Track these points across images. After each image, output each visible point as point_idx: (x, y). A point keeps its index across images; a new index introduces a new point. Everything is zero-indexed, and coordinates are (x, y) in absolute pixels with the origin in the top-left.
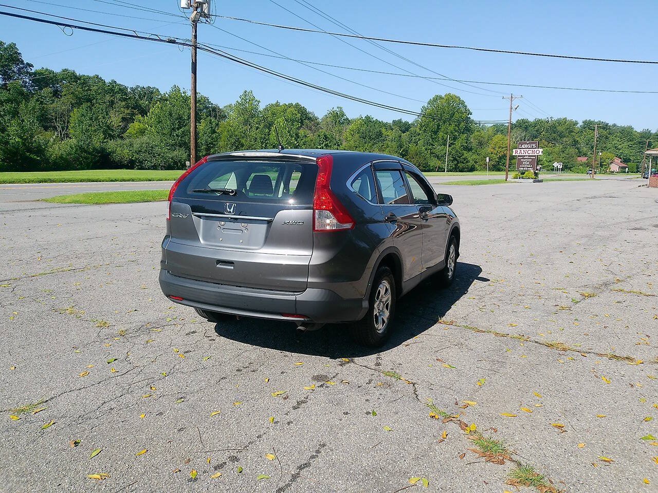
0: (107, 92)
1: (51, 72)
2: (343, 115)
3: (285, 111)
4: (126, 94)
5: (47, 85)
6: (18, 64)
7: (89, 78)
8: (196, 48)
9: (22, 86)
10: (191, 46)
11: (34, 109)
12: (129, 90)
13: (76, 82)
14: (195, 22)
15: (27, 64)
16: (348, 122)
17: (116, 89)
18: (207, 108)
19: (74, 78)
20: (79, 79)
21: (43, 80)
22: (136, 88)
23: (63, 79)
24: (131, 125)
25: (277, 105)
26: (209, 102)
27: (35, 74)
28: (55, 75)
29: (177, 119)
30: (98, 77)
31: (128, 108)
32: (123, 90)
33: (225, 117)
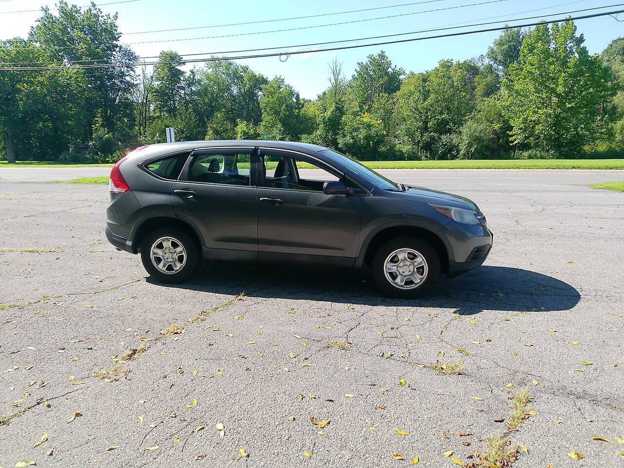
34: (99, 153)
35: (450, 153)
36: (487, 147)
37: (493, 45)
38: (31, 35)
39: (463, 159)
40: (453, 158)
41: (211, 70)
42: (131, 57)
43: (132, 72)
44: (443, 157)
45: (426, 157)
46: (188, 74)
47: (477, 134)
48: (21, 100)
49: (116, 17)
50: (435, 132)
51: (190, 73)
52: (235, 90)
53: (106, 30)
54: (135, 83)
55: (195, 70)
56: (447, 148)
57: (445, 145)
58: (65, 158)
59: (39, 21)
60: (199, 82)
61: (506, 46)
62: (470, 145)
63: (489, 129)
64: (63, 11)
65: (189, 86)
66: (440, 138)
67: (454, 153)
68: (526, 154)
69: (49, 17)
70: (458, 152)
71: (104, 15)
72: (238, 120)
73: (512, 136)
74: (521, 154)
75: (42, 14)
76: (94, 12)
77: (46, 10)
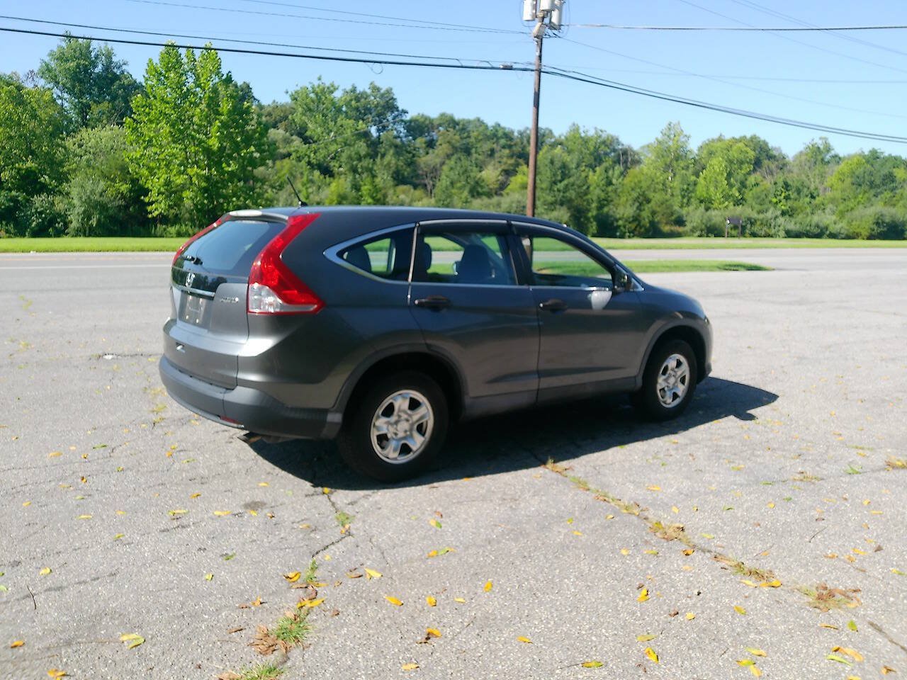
0: (488, 138)
1: (426, 118)
2: (828, 149)
3: (728, 149)
4: (511, 139)
5: (421, 134)
6: (393, 112)
7: (469, 122)
8: (540, 72)
9: (396, 137)
10: (532, 70)
11: (389, 163)
12: (516, 134)
13: (454, 128)
14: (540, 38)
15: (403, 110)
16: (838, 159)
17: (500, 134)
18: (614, 150)
19: (452, 123)
20: (458, 124)
21: (418, 128)
22: (525, 132)
23: (440, 125)
24: (513, 179)
25: (720, 139)
26: (618, 143)
27: (410, 121)
28: (431, 121)
29: (560, 168)
30: (479, 120)
31: (511, 156)
32: (508, 136)
33: (638, 162)
35: (51, 226)
36: (112, 219)
37: (48, 58)
39: (76, 235)
40: (59, 233)
44: (40, 232)
45: (7, 232)
47: (97, 197)
50: (18, 190)
56: (46, 218)
57: (41, 213)
61: (72, 65)
62: (87, 215)
63: (110, 192)
66: (28, 201)
67: (59, 225)
68: (173, 230)
70: (66, 225)
73: (151, 203)
74: (165, 229)
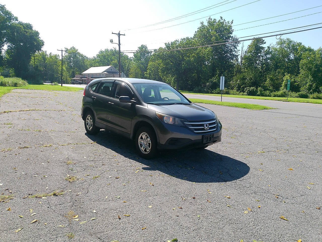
34: (210, 89)
38: (195, 35)
41: (279, 46)
42: (236, 41)
43: (236, 49)
46: (266, 49)
48: (184, 64)
49: (232, 22)
51: (267, 48)
52: (292, 57)
53: (226, 29)
54: (237, 54)
55: (270, 47)
58: (196, 90)
59: (199, 28)
60: (271, 53)
64: (209, 22)
65: (266, 55)
69: (203, 26)
71: (227, 22)
72: (286, 73)
75: (200, 25)
76: (222, 21)
77: (202, 23)
